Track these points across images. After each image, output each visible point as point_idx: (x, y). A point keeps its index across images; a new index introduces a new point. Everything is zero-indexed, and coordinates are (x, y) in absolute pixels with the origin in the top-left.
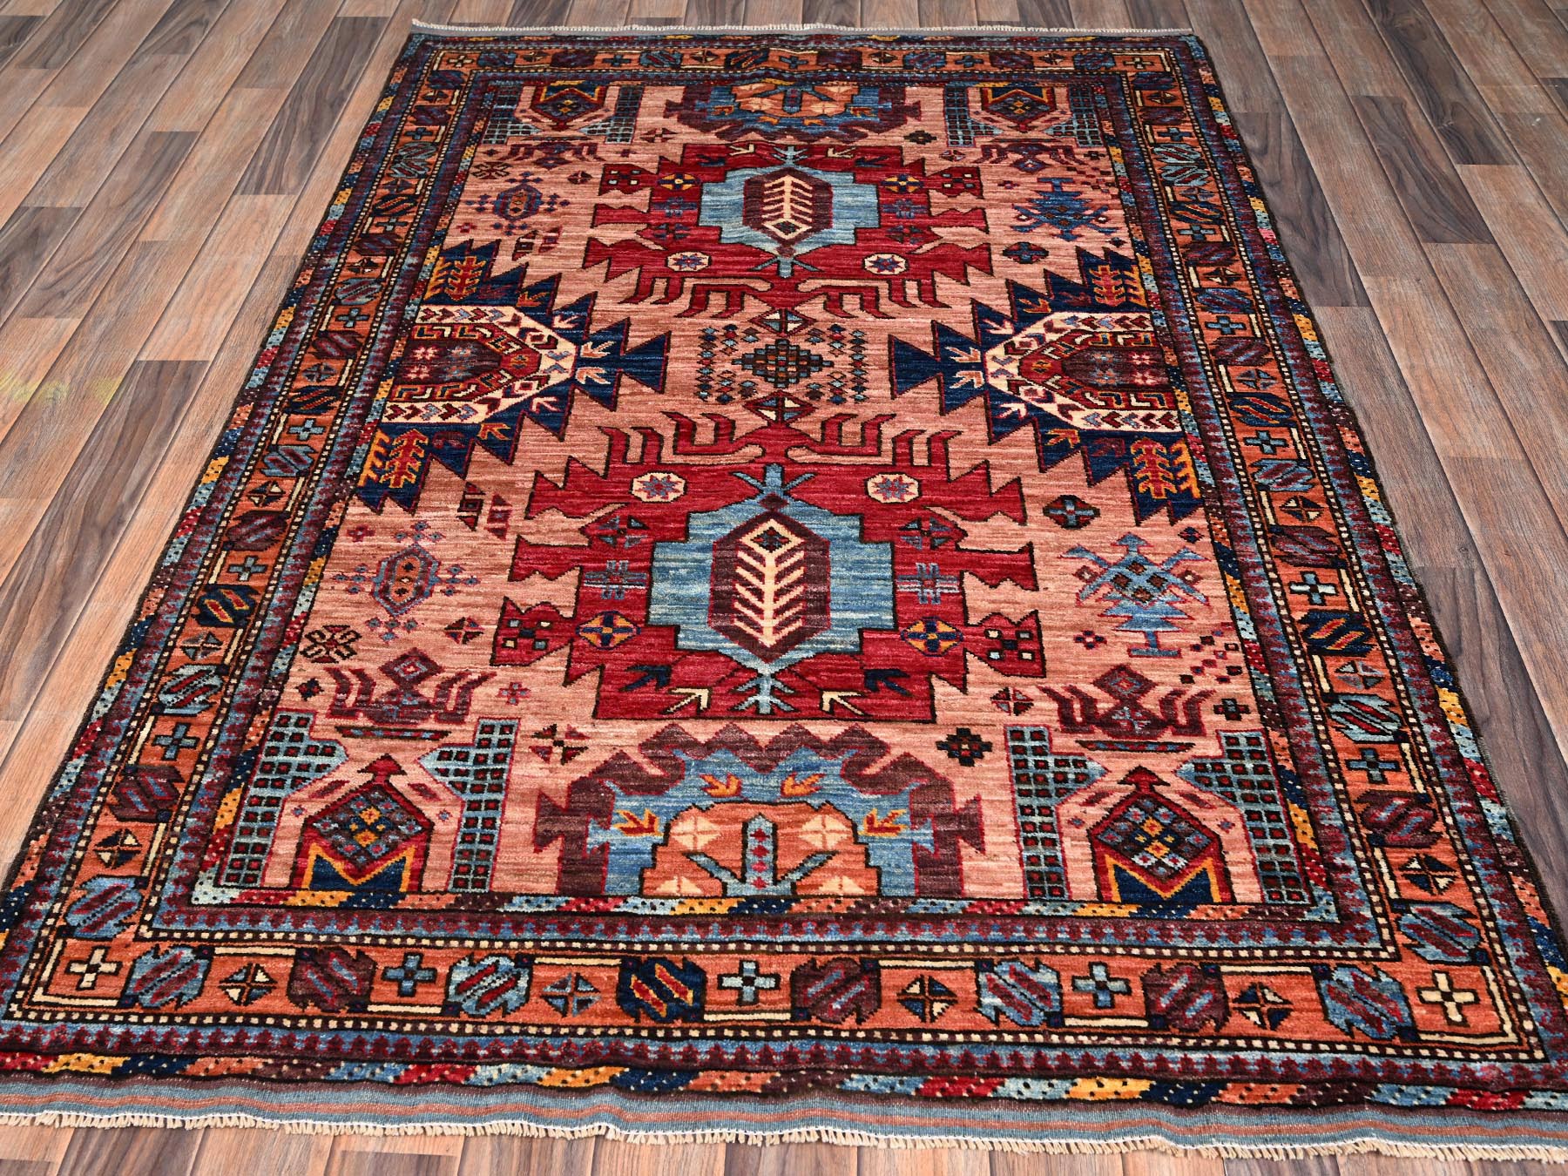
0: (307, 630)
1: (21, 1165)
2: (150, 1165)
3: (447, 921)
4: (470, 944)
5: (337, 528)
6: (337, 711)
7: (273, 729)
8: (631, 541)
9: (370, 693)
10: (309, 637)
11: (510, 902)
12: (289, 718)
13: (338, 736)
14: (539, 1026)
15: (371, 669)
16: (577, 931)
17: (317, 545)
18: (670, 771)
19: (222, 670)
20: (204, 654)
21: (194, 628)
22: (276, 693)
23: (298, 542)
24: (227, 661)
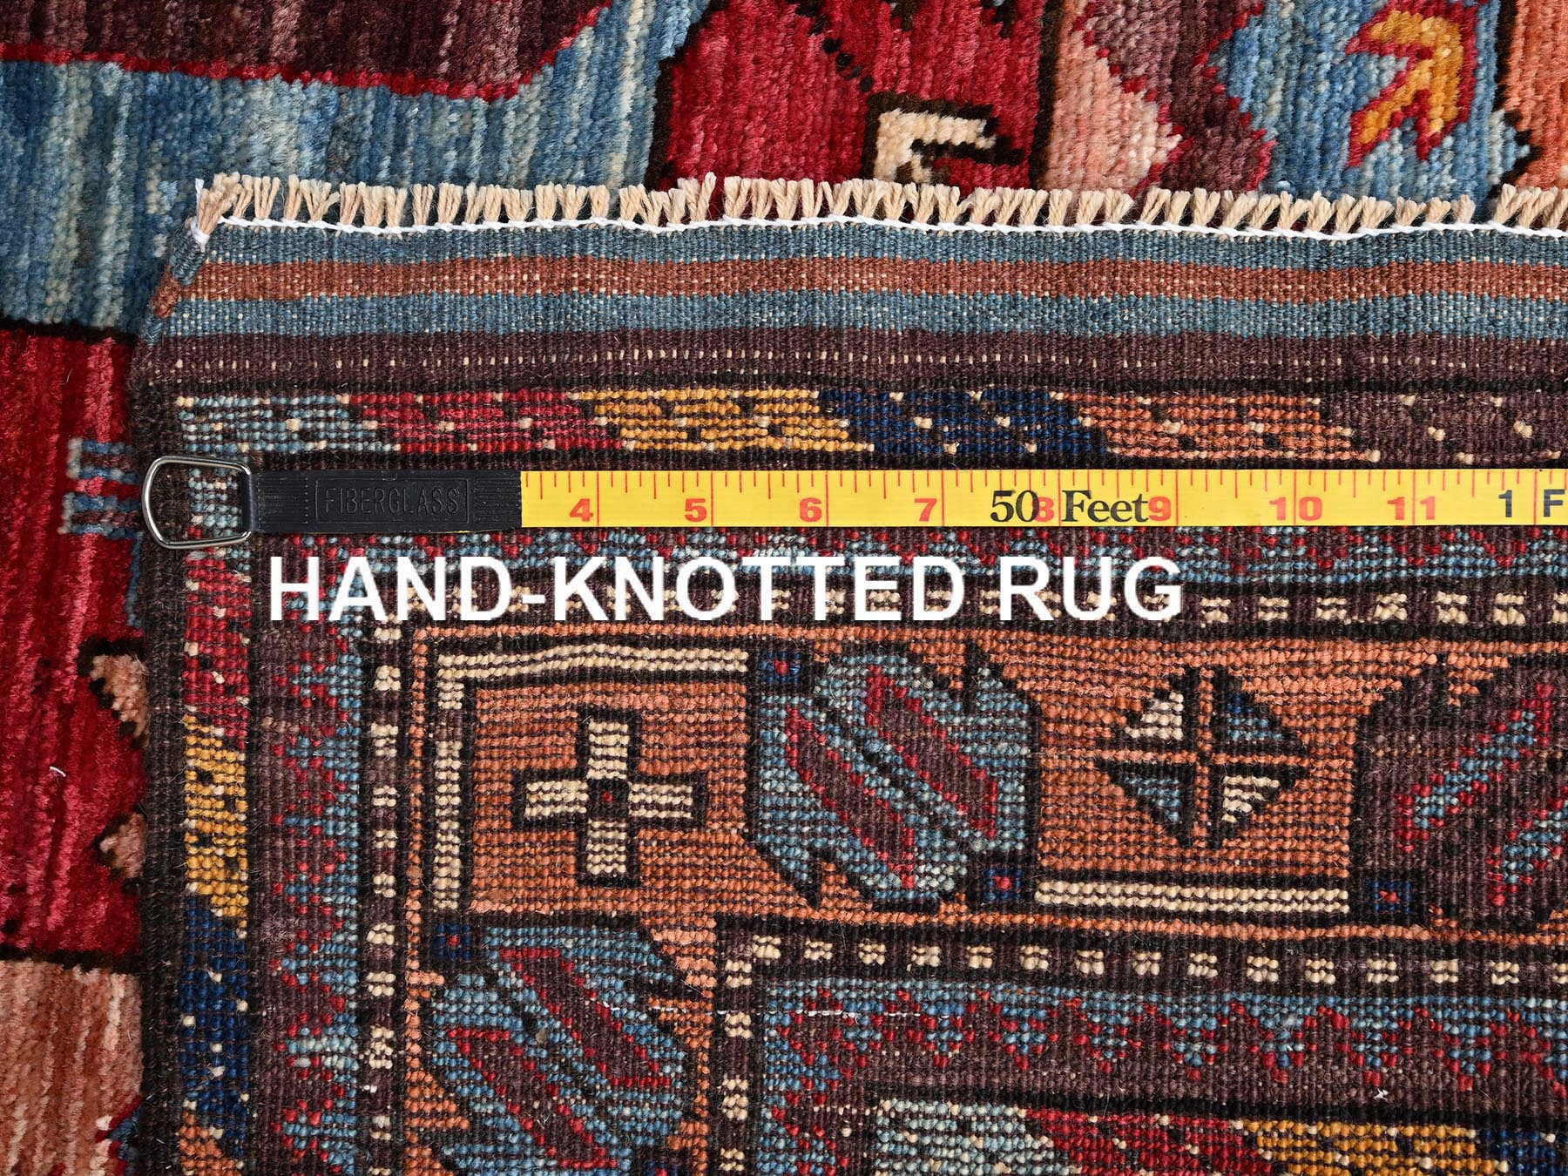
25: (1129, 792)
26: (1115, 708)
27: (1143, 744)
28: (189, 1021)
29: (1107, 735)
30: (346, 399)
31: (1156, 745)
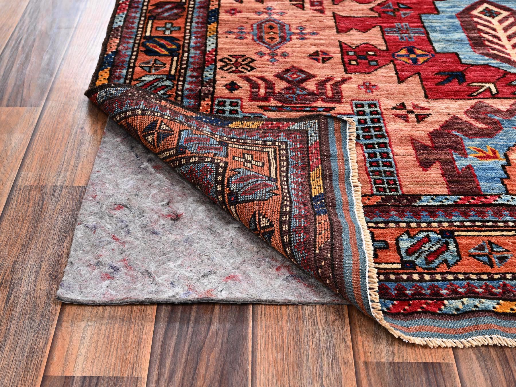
0: (219, 57)
1: (116, 380)
2: (218, 377)
3: (382, 211)
4: (404, 225)
5: (218, 9)
6: (254, 97)
7: (216, 108)
8: (405, 14)
9: (273, 88)
10: (221, 60)
11: (420, 199)
12: (225, 102)
13: (261, 111)
14: (477, 274)
15: (270, 76)
16: (473, 216)
17: (208, 17)
18: (492, 126)
19: (170, 77)
20: (156, 70)
21: (143, 57)
22: (211, 89)
23: (197, 16)
24: (173, 72)
25: (251, 219)
26: (266, 212)
27: (259, 219)
28: (213, 118)
29: (261, 212)
30: (318, 140)
31: (260, 221)
